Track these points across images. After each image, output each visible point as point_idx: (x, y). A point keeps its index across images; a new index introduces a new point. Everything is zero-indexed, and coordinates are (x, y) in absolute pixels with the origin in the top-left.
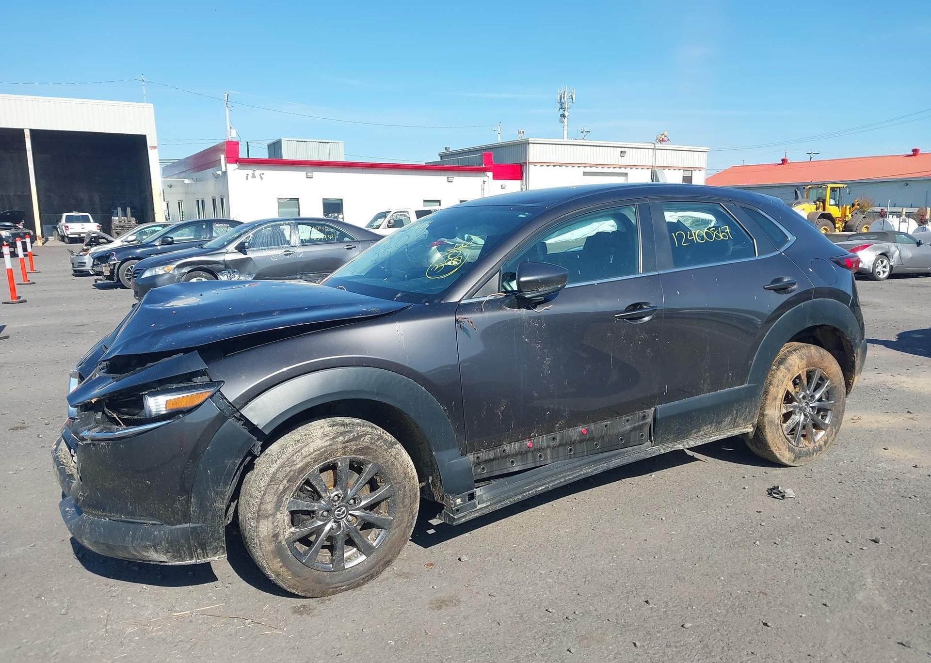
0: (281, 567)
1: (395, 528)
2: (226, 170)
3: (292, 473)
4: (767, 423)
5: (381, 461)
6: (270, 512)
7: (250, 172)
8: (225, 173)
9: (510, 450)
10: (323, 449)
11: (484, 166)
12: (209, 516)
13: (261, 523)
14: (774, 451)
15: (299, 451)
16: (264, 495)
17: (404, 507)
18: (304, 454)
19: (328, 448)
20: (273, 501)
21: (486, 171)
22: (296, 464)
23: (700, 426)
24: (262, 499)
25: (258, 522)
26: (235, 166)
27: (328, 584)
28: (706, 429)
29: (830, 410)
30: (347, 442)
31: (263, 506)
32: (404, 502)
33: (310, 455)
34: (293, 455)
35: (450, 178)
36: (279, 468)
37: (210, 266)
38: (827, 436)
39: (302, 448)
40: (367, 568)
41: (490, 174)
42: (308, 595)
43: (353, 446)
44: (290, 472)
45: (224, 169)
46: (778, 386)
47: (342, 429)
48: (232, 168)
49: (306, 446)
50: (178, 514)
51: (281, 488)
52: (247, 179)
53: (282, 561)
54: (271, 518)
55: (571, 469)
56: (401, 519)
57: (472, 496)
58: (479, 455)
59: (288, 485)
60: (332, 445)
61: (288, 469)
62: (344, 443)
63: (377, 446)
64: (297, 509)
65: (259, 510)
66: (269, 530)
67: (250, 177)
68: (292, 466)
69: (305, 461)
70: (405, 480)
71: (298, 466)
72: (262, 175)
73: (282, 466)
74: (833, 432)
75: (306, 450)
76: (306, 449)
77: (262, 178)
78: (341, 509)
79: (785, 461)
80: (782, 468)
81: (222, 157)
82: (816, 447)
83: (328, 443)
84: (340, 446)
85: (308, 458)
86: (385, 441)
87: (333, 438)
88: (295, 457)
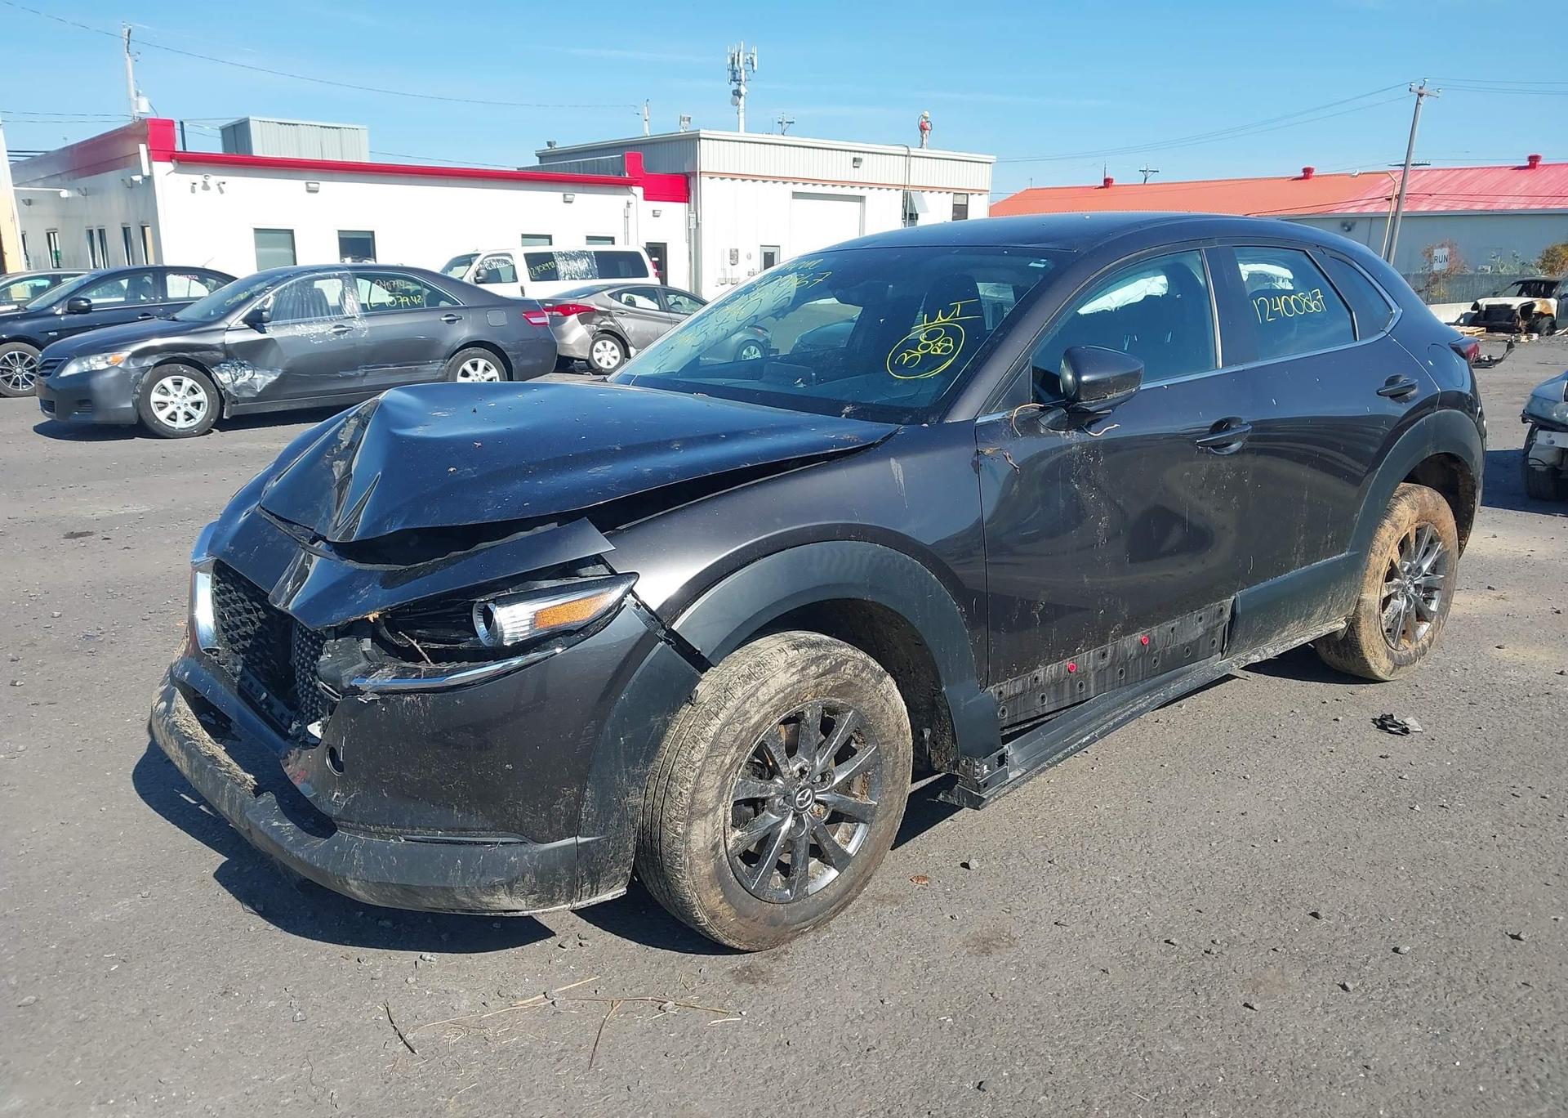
0: (720, 903)
1: (880, 821)
2: (151, 173)
3: (744, 733)
4: (1363, 613)
5: (865, 705)
6: (711, 806)
7: (198, 179)
8: (149, 179)
9: (1045, 678)
10: (789, 689)
11: (627, 175)
12: (614, 822)
13: (695, 827)
14: (1368, 658)
15: (753, 695)
16: (700, 775)
17: (895, 783)
18: (762, 698)
19: (796, 687)
20: (716, 786)
21: (632, 185)
22: (750, 718)
23: (1287, 624)
24: (697, 783)
25: (689, 825)
26: (169, 166)
27: (786, 925)
28: (1292, 627)
29: (1438, 589)
30: (823, 674)
31: (699, 796)
32: (894, 775)
33: (770, 700)
34: (745, 703)
35: (568, 196)
36: (724, 726)
37: (196, 354)
38: (1432, 630)
39: (757, 689)
40: (841, 892)
41: (639, 191)
42: (752, 948)
43: (829, 682)
44: (741, 731)
45: (146, 172)
46: (1382, 553)
47: (813, 652)
48: (163, 171)
49: (763, 685)
50: (558, 822)
51: (728, 761)
52: (193, 190)
53: (724, 891)
54: (710, 816)
55: (1121, 704)
56: (889, 803)
57: (1002, 760)
58: (1001, 688)
59: (736, 755)
60: (801, 681)
61: (739, 727)
62: (818, 677)
63: (862, 679)
64: (747, 797)
65: (693, 803)
66: (707, 837)
67: (198, 187)
68: (744, 721)
69: (763, 712)
70: (898, 736)
71: (753, 721)
72: (221, 185)
73: (728, 723)
74: (1440, 624)
75: (763, 692)
76: (764, 689)
77: (222, 191)
78: (804, 793)
79: (1380, 674)
80: (1371, 685)
81: (143, 148)
82: (1418, 649)
83: (795, 678)
84: (812, 682)
85: (767, 706)
86: (873, 670)
87: (803, 669)
88: (747, 705)
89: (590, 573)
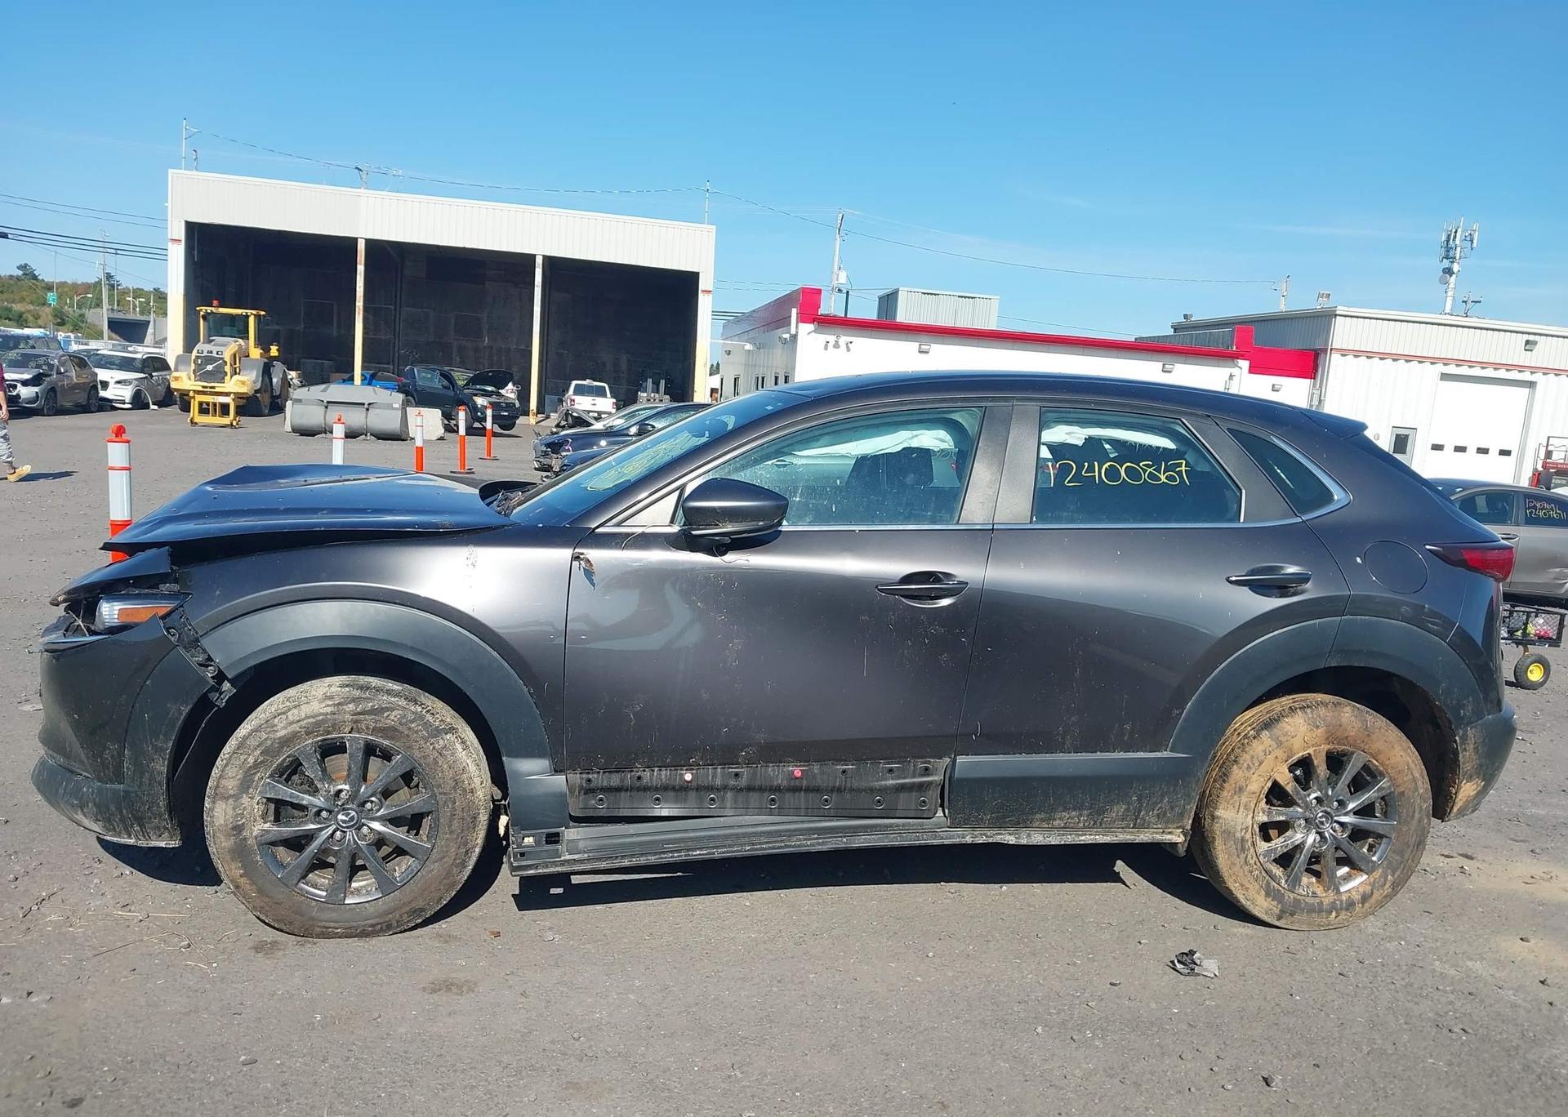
0: (241, 876)
1: (434, 862)
2: (797, 332)
3: (269, 742)
4: (1218, 833)
5: (417, 754)
6: (231, 792)
7: (832, 339)
8: (794, 337)
9: (651, 779)
10: (321, 717)
11: (1234, 348)
12: (145, 780)
13: (217, 805)
14: (1233, 889)
15: (284, 713)
16: (226, 765)
17: (452, 832)
18: (291, 718)
19: (329, 717)
20: (238, 777)
21: (1238, 358)
22: (276, 731)
23: (1053, 810)
24: (223, 771)
25: (214, 803)
26: (811, 327)
27: (313, 919)
28: (1062, 817)
29: (1387, 837)
30: (359, 714)
31: (223, 782)
32: (451, 825)
33: (298, 721)
34: (275, 717)
35: (1167, 366)
36: (253, 731)
38: (1373, 885)
39: (290, 710)
40: (381, 911)
41: (1245, 364)
42: (284, 928)
43: (369, 720)
44: (266, 739)
45: (793, 331)
46: (1249, 768)
47: (357, 693)
48: (806, 328)
49: (295, 707)
50: (108, 768)
51: (251, 760)
52: (826, 348)
53: (244, 867)
54: (231, 801)
56: (445, 849)
57: (553, 839)
58: (591, 776)
59: (261, 759)
60: (335, 714)
61: (264, 736)
62: (354, 715)
63: (409, 729)
64: (275, 797)
65: (217, 786)
66: (227, 817)
67: (830, 345)
68: (270, 732)
69: (290, 729)
70: (456, 791)
71: (279, 734)
72: (849, 345)
73: (256, 730)
74: (1386, 880)
75: (293, 715)
76: (295, 711)
77: (848, 349)
78: (349, 814)
80: (1258, 927)
81: (794, 312)
82: (1341, 901)
83: (329, 710)
84: (348, 717)
85: (295, 725)
87: (339, 704)
88: (276, 720)
89: (165, 588)
